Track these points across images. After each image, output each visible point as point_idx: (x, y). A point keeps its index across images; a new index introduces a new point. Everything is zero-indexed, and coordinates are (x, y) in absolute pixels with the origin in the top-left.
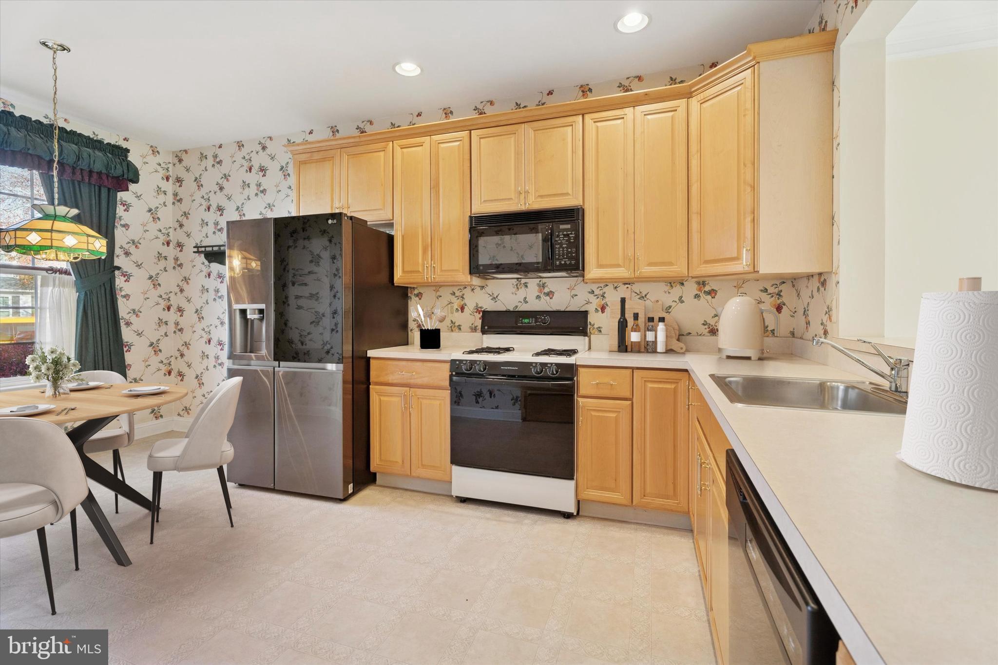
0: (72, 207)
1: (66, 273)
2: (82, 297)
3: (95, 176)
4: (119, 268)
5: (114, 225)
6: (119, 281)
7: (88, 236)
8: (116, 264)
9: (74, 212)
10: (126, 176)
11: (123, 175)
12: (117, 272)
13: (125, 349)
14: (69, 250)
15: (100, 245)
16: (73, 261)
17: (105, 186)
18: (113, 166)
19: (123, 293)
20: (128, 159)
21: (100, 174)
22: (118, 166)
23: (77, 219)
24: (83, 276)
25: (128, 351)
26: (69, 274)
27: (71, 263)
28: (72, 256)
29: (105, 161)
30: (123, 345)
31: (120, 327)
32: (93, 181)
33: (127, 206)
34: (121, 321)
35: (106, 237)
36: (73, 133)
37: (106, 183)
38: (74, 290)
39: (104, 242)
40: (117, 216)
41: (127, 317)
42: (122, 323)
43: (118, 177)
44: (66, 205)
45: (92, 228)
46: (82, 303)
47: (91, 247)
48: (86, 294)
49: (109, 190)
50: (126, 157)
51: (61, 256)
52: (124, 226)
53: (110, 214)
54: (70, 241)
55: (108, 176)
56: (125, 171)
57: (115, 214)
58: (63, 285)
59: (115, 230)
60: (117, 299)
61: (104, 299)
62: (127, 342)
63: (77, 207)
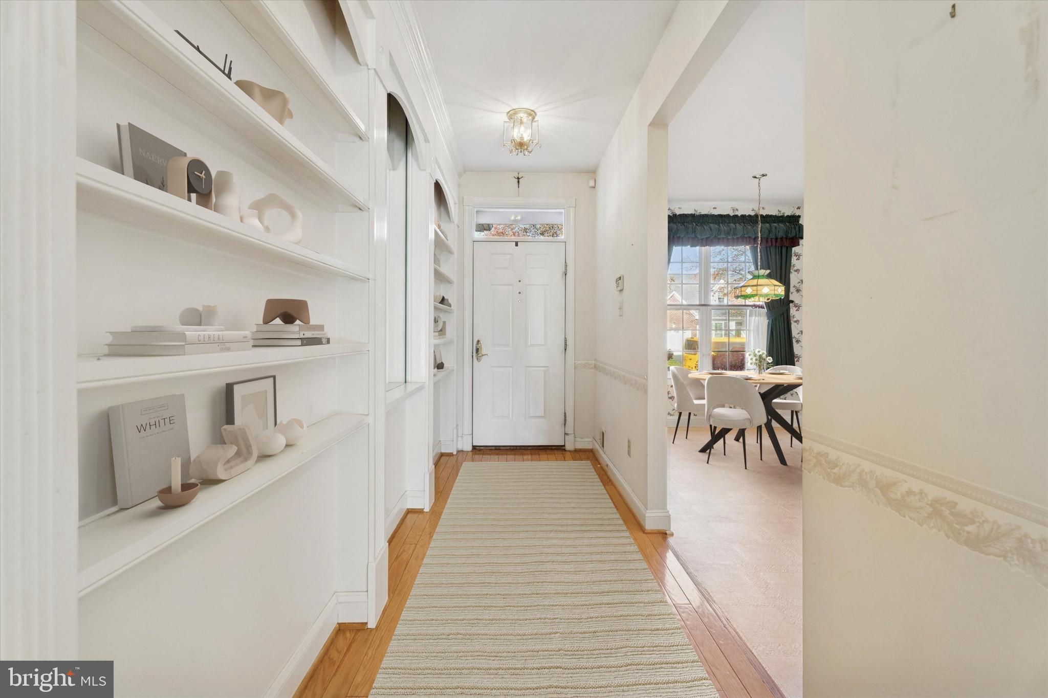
0: (767, 270)
1: (762, 307)
2: (770, 323)
3: (779, 241)
4: (792, 302)
5: (790, 271)
6: (793, 311)
7: (775, 285)
8: (791, 299)
9: (768, 271)
10: (797, 236)
11: (796, 236)
12: (791, 304)
13: (796, 360)
14: (766, 295)
15: (781, 290)
16: (767, 301)
17: (784, 246)
18: (790, 231)
19: (795, 319)
20: (800, 222)
21: (782, 238)
22: (793, 230)
23: (769, 276)
24: (771, 309)
25: (798, 361)
26: (764, 308)
27: (765, 303)
28: (766, 298)
29: (785, 229)
30: (794, 356)
31: (793, 344)
32: (777, 244)
33: (798, 256)
34: (793, 339)
35: (784, 284)
36: (767, 216)
37: (785, 244)
38: (766, 318)
39: (783, 288)
40: (792, 264)
41: (797, 336)
42: (794, 341)
43: (793, 237)
44: (764, 269)
45: (777, 280)
46: (770, 326)
47: (776, 293)
48: (772, 321)
49: (787, 247)
50: (798, 221)
51: (761, 299)
52: (796, 271)
53: (788, 265)
54: (766, 290)
55: (786, 238)
56: (798, 233)
57: (791, 263)
58: (760, 315)
59: (791, 275)
60: (791, 323)
61: (783, 324)
62: (797, 355)
63: (769, 269)
